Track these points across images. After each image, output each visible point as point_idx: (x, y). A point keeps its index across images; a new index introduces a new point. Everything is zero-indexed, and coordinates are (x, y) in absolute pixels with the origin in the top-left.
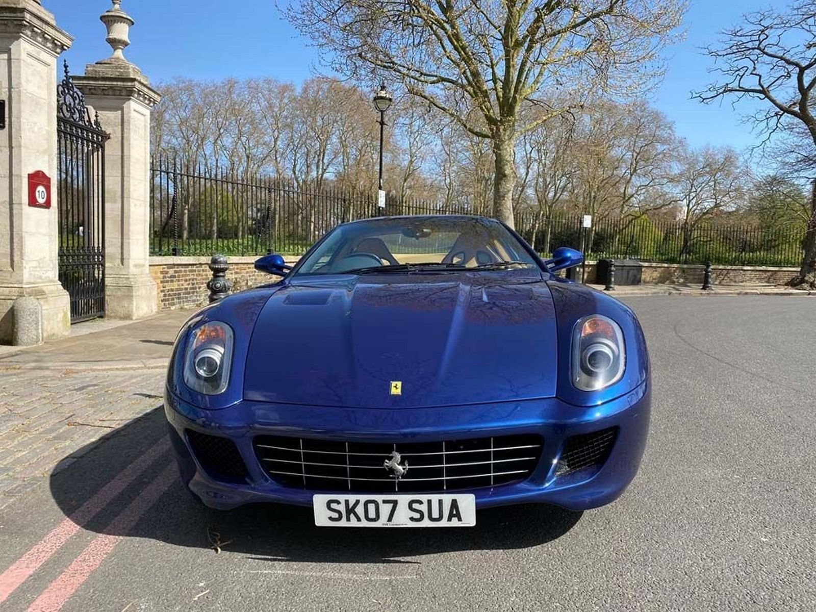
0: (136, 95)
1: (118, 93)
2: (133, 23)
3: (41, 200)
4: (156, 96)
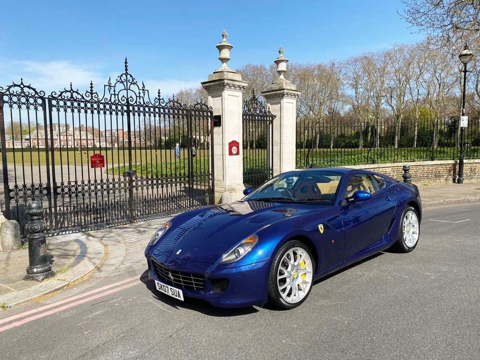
0: (286, 95)
1: (278, 96)
2: (288, 61)
3: (234, 152)
4: (298, 92)
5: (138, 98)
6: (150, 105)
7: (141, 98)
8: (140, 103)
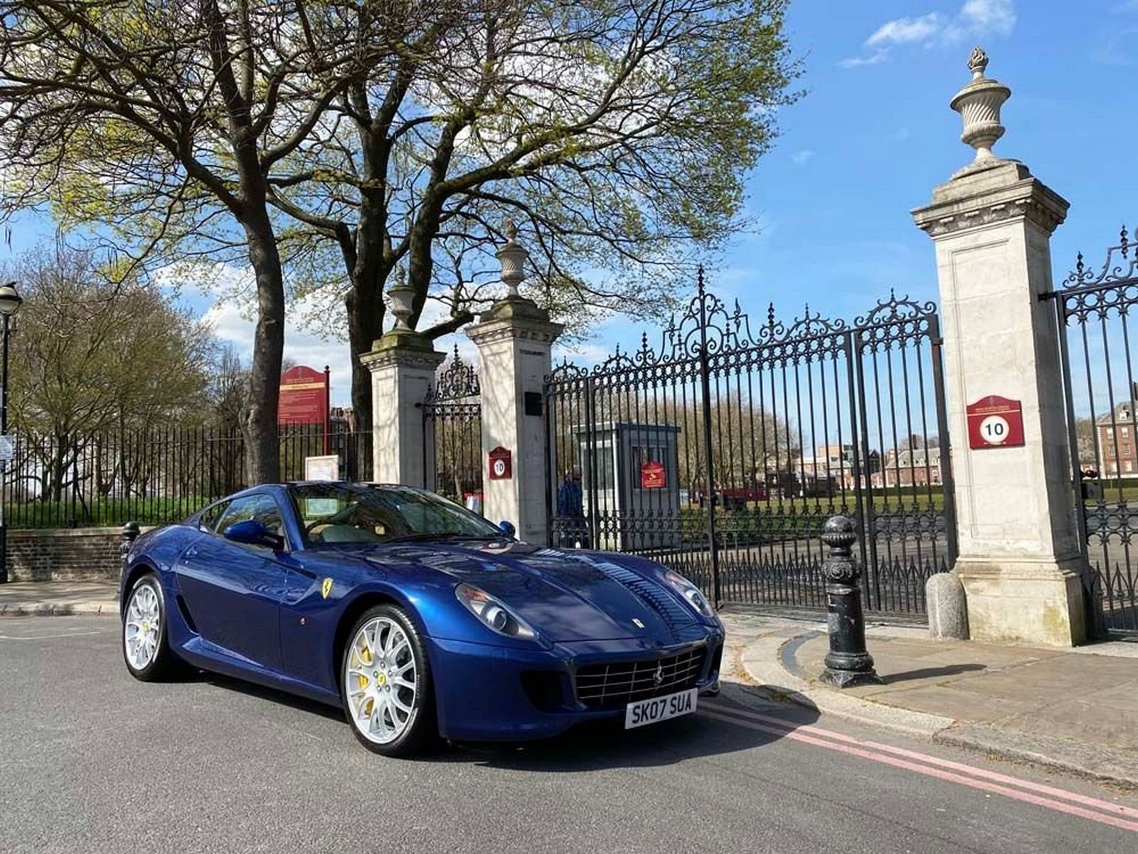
3: (994, 438)
5: (725, 338)
6: (751, 346)
7: (732, 336)
8: (730, 348)
